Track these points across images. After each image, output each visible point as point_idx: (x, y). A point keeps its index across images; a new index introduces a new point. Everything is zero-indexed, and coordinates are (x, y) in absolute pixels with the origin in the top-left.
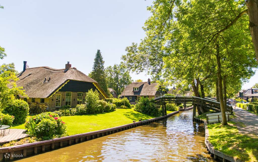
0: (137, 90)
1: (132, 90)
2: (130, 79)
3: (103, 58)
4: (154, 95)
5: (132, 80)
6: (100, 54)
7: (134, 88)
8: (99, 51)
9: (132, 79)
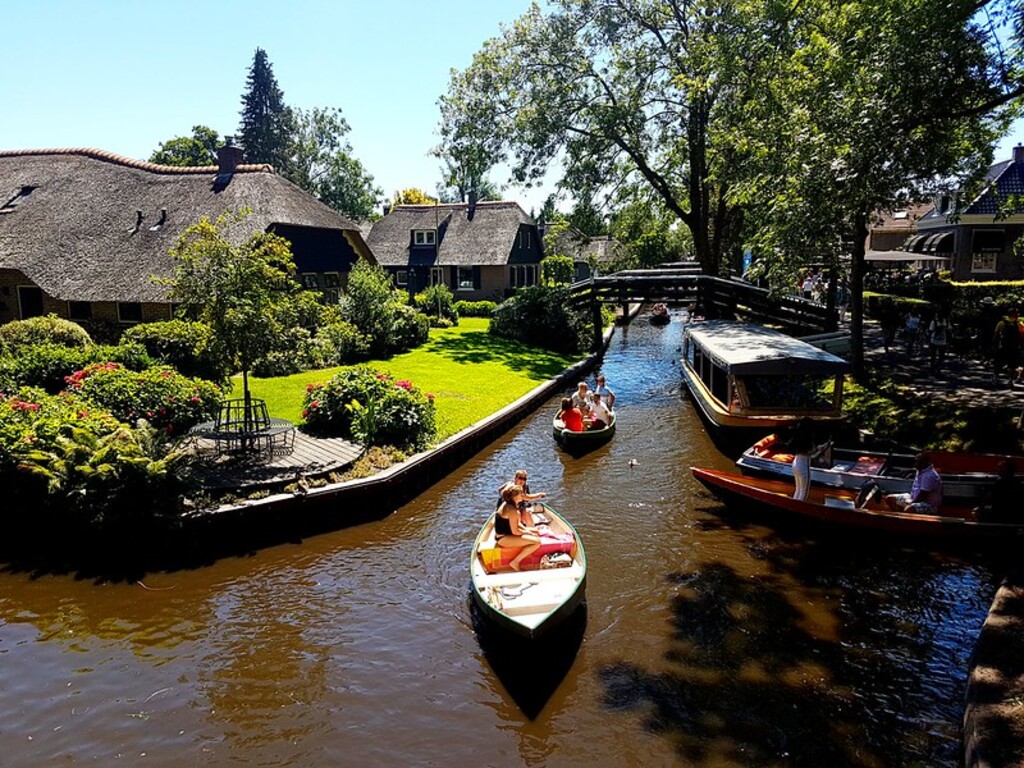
0: (425, 242)
1: (406, 243)
2: (366, 187)
3: (282, 93)
4: (506, 263)
5: (375, 187)
6: (270, 73)
7: (412, 232)
8: (260, 57)
9: (375, 185)
